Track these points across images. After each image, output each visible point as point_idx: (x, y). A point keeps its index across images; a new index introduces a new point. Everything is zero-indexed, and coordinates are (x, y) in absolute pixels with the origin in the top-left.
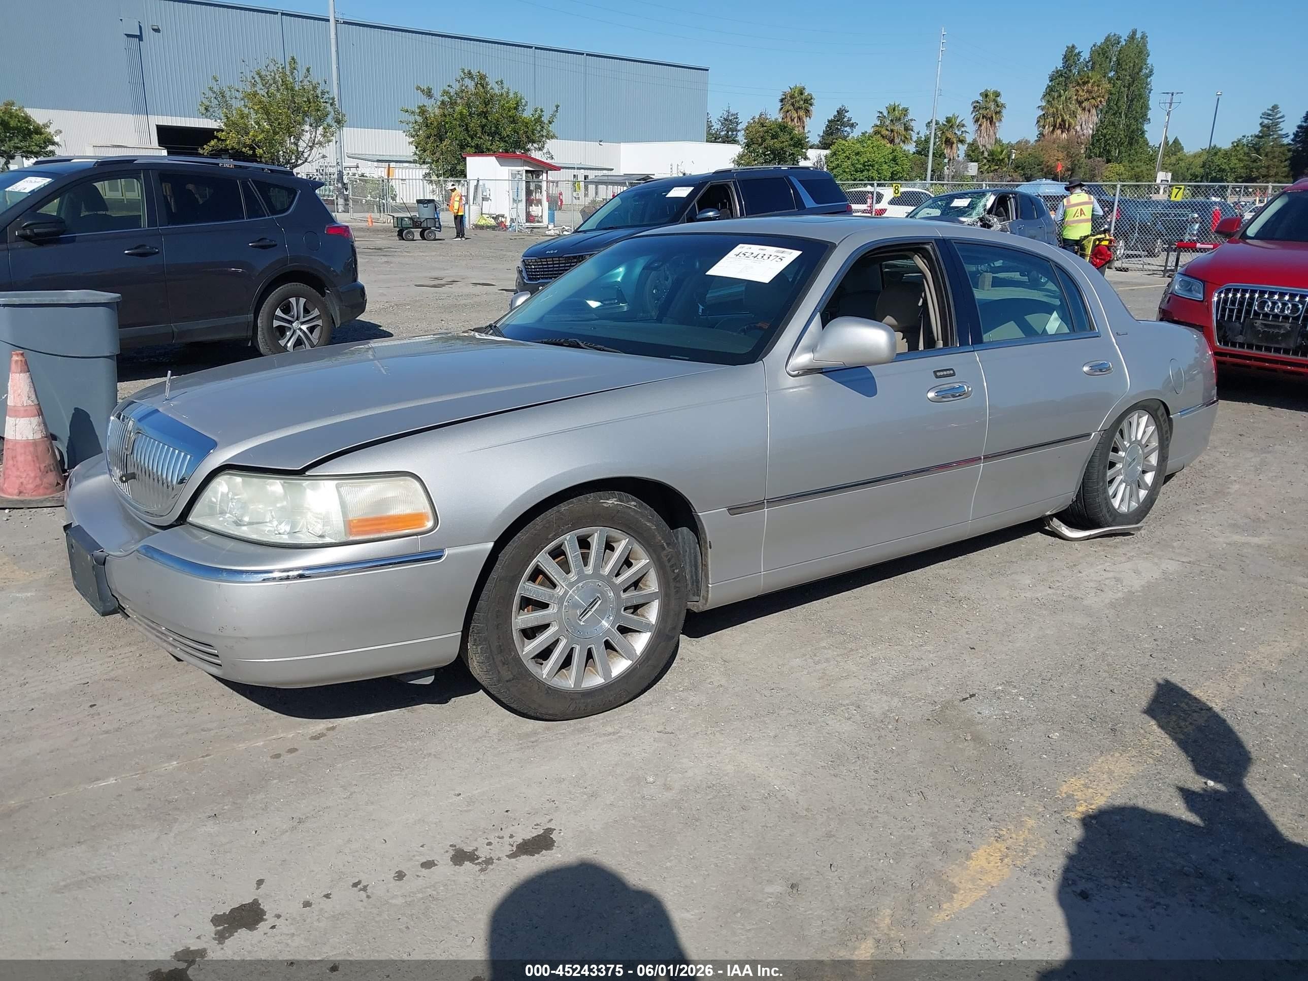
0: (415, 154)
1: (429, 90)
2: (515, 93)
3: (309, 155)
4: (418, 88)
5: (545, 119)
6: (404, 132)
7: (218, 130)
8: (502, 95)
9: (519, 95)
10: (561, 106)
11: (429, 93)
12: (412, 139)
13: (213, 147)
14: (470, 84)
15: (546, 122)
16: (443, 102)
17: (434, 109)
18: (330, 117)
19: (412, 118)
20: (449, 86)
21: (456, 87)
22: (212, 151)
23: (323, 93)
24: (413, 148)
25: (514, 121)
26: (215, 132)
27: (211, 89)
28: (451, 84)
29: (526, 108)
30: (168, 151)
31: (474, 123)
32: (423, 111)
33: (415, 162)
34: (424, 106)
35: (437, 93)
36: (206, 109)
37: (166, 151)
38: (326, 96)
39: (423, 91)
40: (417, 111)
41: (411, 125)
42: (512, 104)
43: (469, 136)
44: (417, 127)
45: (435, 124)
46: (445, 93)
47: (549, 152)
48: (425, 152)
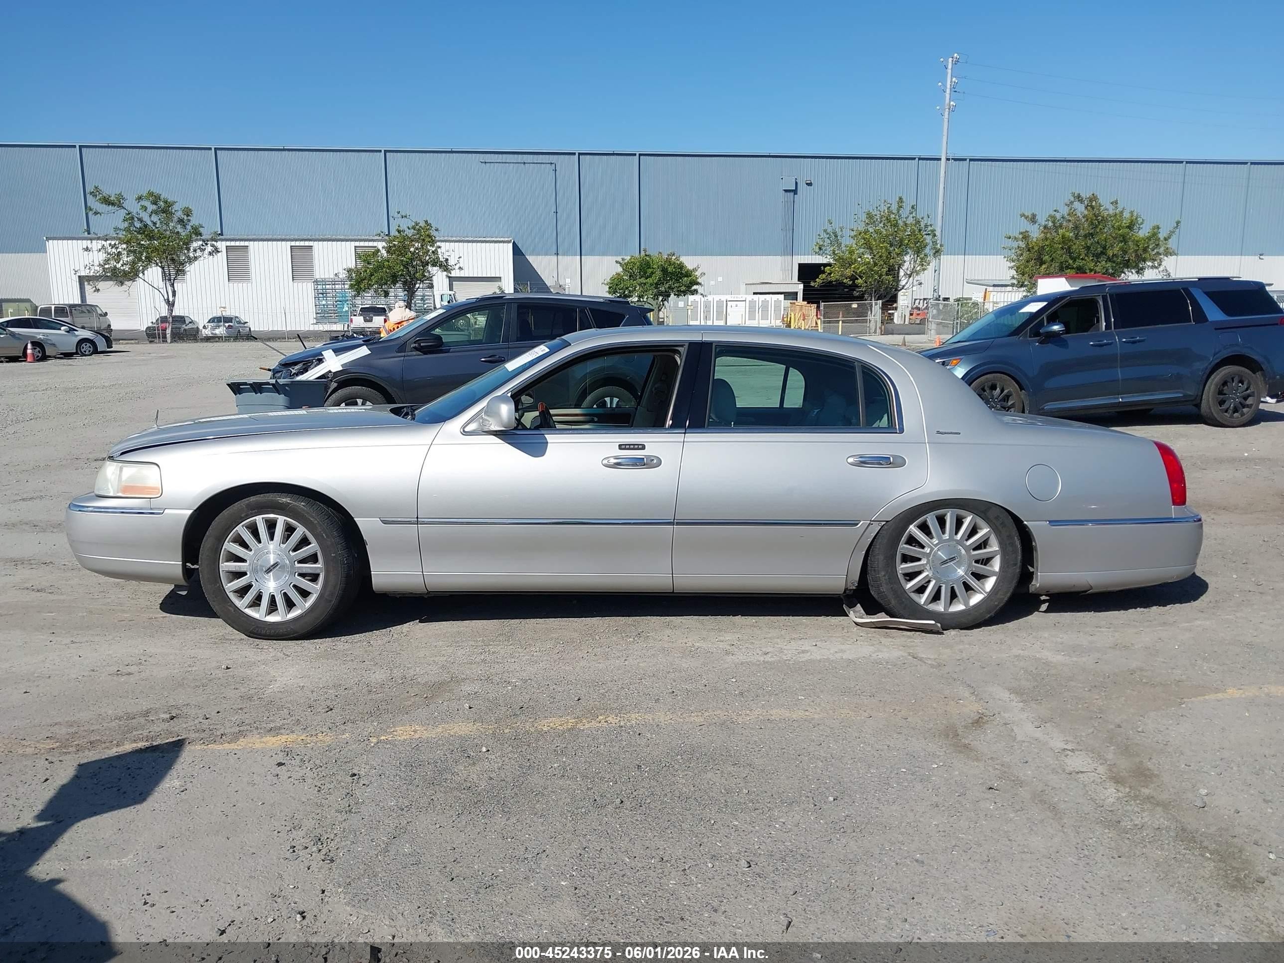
0: (1013, 278)
1: (1034, 216)
2: (1132, 213)
3: (907, 283)
4: (1023, 215)
5: (1161, 236)
6: (1005, 257)
7: (825, 265)
8: (1116, 215)
9: (1135, 214)
10: (1182, 223)
11: (1033, 219)
12: (1013, 264)
13: (823, 279)
14: (1080, 208)
15: (1162, 239)
16: (1045, 227)
17: (1035, 233)
18: (928, 248)
19: (1015, 244)
20: (1055, 211)
21: (1065, 211)
22: (822, 283)
23: (926, 226)
24: (1013, 272)
25: (1124, 239)
26: (822, 267)
27: (825, 231)
28: (1058, 209)
29: (1141, 226)
30: (804, 286)
31: (1078, 246)
32: (1025, 236)
33: (1013, 285)
34: (1027, 232)
35: (1042, 219)
36: (820, 249)
37: (802, 285)
38: (930, 228)
39: (1026, 218)
40: (1021, 236)
41: (1013, 251)
42: (1125, 223)
43: (1071, 258)
44: (1019, 252)
45: (1036, 248)
46: (1053, 218)
47: (1166, 270)
48: (1023, 275)
